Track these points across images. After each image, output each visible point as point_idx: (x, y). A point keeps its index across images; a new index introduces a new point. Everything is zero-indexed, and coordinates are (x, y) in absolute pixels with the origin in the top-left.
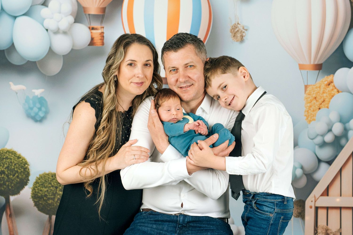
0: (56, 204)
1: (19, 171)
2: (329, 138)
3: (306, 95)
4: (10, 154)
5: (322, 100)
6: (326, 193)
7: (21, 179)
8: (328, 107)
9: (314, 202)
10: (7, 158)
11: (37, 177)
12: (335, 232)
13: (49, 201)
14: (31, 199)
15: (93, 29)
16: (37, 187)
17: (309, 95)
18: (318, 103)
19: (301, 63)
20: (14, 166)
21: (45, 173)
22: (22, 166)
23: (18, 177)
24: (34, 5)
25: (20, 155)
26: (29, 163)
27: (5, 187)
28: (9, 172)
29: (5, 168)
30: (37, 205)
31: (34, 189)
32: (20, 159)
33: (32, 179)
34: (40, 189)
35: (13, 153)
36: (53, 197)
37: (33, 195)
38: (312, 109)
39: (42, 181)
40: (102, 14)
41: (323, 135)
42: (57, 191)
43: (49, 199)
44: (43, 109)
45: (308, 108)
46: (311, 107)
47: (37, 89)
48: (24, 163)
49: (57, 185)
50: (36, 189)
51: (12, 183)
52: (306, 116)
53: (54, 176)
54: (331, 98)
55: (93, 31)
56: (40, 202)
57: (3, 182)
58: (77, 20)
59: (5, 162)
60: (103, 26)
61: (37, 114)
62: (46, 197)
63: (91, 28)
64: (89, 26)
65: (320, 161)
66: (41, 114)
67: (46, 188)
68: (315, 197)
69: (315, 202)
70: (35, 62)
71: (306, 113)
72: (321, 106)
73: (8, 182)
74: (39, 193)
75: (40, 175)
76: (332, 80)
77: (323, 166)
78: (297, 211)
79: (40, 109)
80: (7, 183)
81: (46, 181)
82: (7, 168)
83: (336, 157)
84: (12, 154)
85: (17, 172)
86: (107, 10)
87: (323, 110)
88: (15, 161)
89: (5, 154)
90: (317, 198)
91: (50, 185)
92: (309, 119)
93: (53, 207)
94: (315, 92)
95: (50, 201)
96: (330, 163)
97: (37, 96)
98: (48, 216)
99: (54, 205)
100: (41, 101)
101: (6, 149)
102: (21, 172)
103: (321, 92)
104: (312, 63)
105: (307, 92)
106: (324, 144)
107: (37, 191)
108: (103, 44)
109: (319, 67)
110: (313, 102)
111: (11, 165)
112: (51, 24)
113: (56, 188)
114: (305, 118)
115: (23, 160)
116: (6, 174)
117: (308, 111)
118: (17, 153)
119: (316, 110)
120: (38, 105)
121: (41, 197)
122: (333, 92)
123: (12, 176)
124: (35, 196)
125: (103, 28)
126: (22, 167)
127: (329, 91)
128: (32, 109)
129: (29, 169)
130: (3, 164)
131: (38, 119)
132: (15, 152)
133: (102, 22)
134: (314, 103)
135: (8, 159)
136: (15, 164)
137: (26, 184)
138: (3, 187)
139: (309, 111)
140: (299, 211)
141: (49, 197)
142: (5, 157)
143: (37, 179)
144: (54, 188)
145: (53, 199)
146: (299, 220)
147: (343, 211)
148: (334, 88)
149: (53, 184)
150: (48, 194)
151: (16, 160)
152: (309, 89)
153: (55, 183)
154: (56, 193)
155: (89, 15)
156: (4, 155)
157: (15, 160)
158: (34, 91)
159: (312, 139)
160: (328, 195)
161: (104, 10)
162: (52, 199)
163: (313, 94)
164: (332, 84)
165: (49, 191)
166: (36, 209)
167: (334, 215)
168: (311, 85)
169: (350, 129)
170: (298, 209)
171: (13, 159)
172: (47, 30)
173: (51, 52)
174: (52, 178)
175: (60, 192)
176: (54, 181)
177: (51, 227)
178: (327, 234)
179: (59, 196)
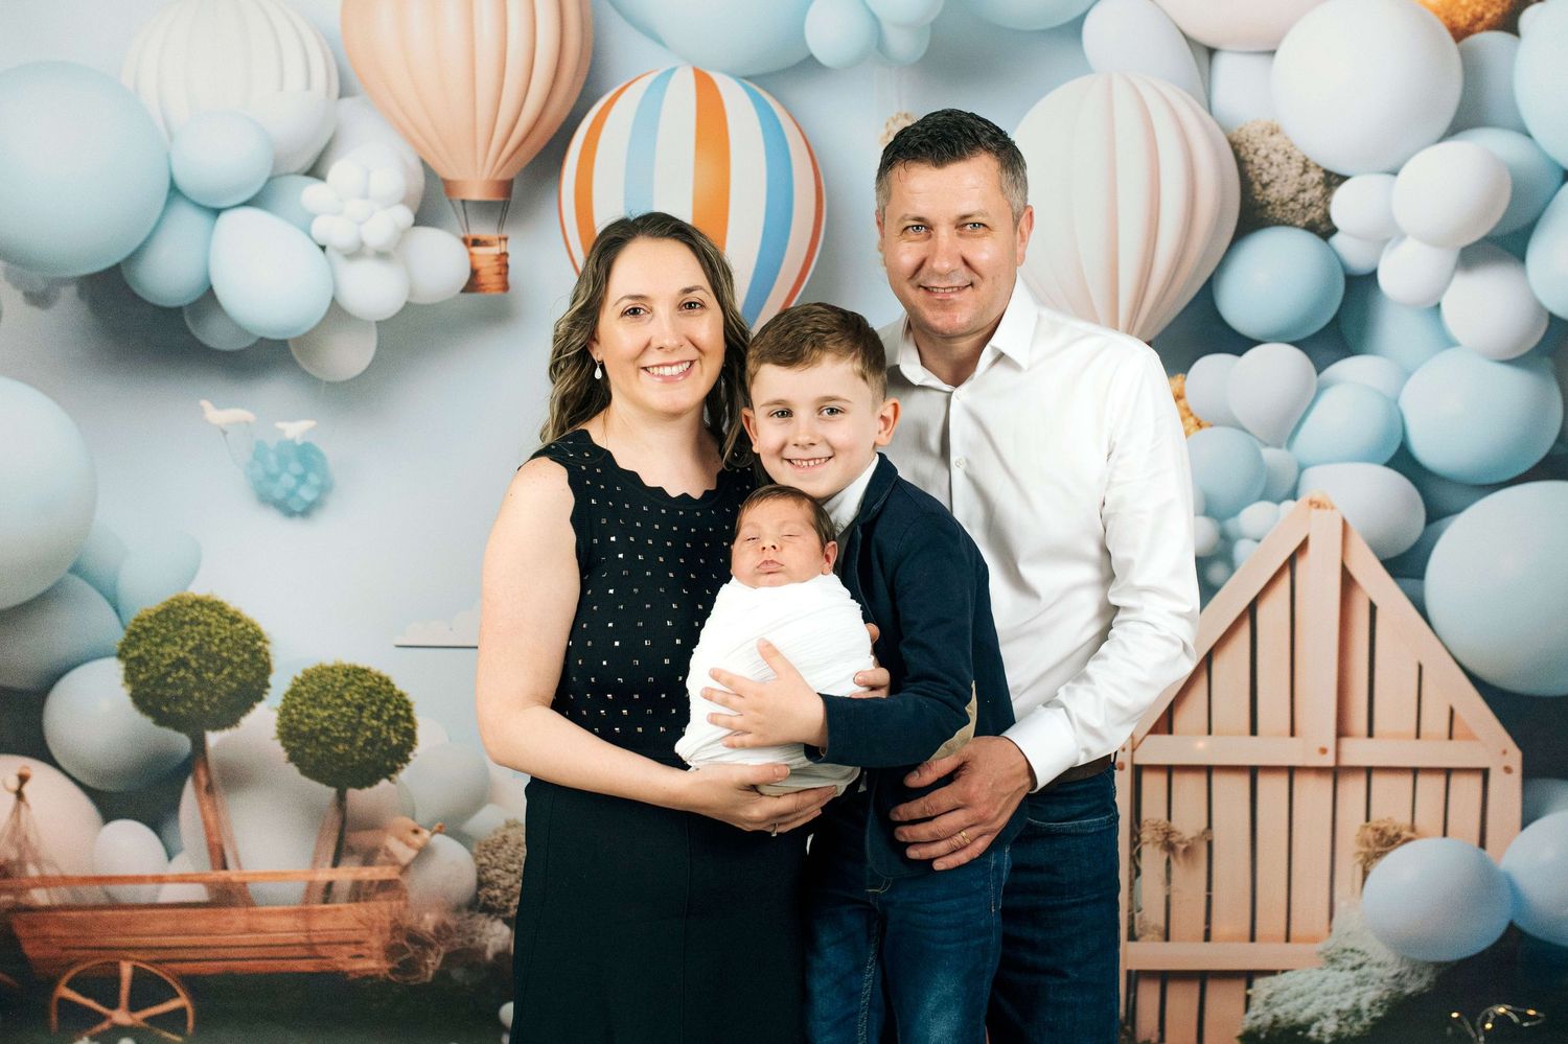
0: (360, 755)
1: (236, 659)
4: (206, 611)
6: (1166, 724)
7: (243, 684)
10: (194, 622)
11: (296, 679)
12: (1193, 839)
13: (337, 747)
14: (278, 743)
15: (476, 243)
20: (218, 646)
21: (321, 666)
22: (246, 645)
23: (231, 676)
24: (280, 176)
25: (236, 613)
26: (267, 638)
27: (189, 705)
28: (202, 662)
29: (190, 652)
30: (294, 757)
31: (285, 712)
32: (240, 626)
33: (280, 683)
34: (305, 712)
35: (217, 607)
36: (349, 734)
37: (282, 731)
39: (312, 689)
40: (503, 199)
42: (361, 717)
43: (337, 740)
44: (313, 479)
47: (292, 419)
48: (250, 637)
49: (362, 702)
50: (293, 711)
51: (211, 694)
53: (351, 672)
55: (477, 250)
56: (308, 750)
57: (185, 691)
59: (187, 634)
60: (505, 233)
61: (292, 493)
62: (328, 736)
63: (470, 241)
64: (463, 235)
66: (307, 494)
67: (325, 708)
69: (1133, 750)
70: (283, 343)
73: (200, 690)
74: (304, 724)
75: (305, 672)
76: (1182, 389)
79: (302, 479)
80: (197, 694)
81: (324, 688)
82: (197, 649)
84: (213, 610)
85: (230, 662)
88: (222, 631)
89: (189, 610)
91: (339, 701)
93: (350, 764)
95: (341, 747)
97: (293, 441)
98: (333, 791)
99: (353, 760)
100: (306, 456)
101: (191, 596)
102: (243, 661)
107: (296, 717)
108: (505, 287)
111: (209, 643)
112: (334, 229)
113: (361, 708)
115: (247, 626)
116: (194, 670)
118: (227, 606)
120: (296, 468)
121: (312, 736)
123: (211, 675)
124: (290, 733)
125: (506, 239)
126: (245, 648)
128: (274, 478)
129: (267, 654)
130: (182, 638)
132: (222, 603)
133: (501, 223)
135: (199, 624)
136: (222, 640)
137: (260, 698)
138: (185, 707)
141: (336, 734)
142: (187, 619)
143: (296, 683)
144: (354, 710)
145: (351, 742)
147: (1217, 779)
149: (348, 698)
150: (332, 727)
151: (225, 628)
153: (357, 696)
154: (360, 723)
155: (463, 202)
156: (186, 614)
157: (220, 627)
158: (280, 425)
160: (1170, 732)
161: (507, 187)
162: (345, 741)
165: (337, 717)
166: (292, 768)
167: (1189, 789)
169: (1242, 537)
171: (214, 623)
172: (323, 248)
173: (337, 313)
174: (345, 680)
175: (375, 722)
176: (354, 688)
177: (344, 821)
178: (1169, 847)
179: (368, 734)
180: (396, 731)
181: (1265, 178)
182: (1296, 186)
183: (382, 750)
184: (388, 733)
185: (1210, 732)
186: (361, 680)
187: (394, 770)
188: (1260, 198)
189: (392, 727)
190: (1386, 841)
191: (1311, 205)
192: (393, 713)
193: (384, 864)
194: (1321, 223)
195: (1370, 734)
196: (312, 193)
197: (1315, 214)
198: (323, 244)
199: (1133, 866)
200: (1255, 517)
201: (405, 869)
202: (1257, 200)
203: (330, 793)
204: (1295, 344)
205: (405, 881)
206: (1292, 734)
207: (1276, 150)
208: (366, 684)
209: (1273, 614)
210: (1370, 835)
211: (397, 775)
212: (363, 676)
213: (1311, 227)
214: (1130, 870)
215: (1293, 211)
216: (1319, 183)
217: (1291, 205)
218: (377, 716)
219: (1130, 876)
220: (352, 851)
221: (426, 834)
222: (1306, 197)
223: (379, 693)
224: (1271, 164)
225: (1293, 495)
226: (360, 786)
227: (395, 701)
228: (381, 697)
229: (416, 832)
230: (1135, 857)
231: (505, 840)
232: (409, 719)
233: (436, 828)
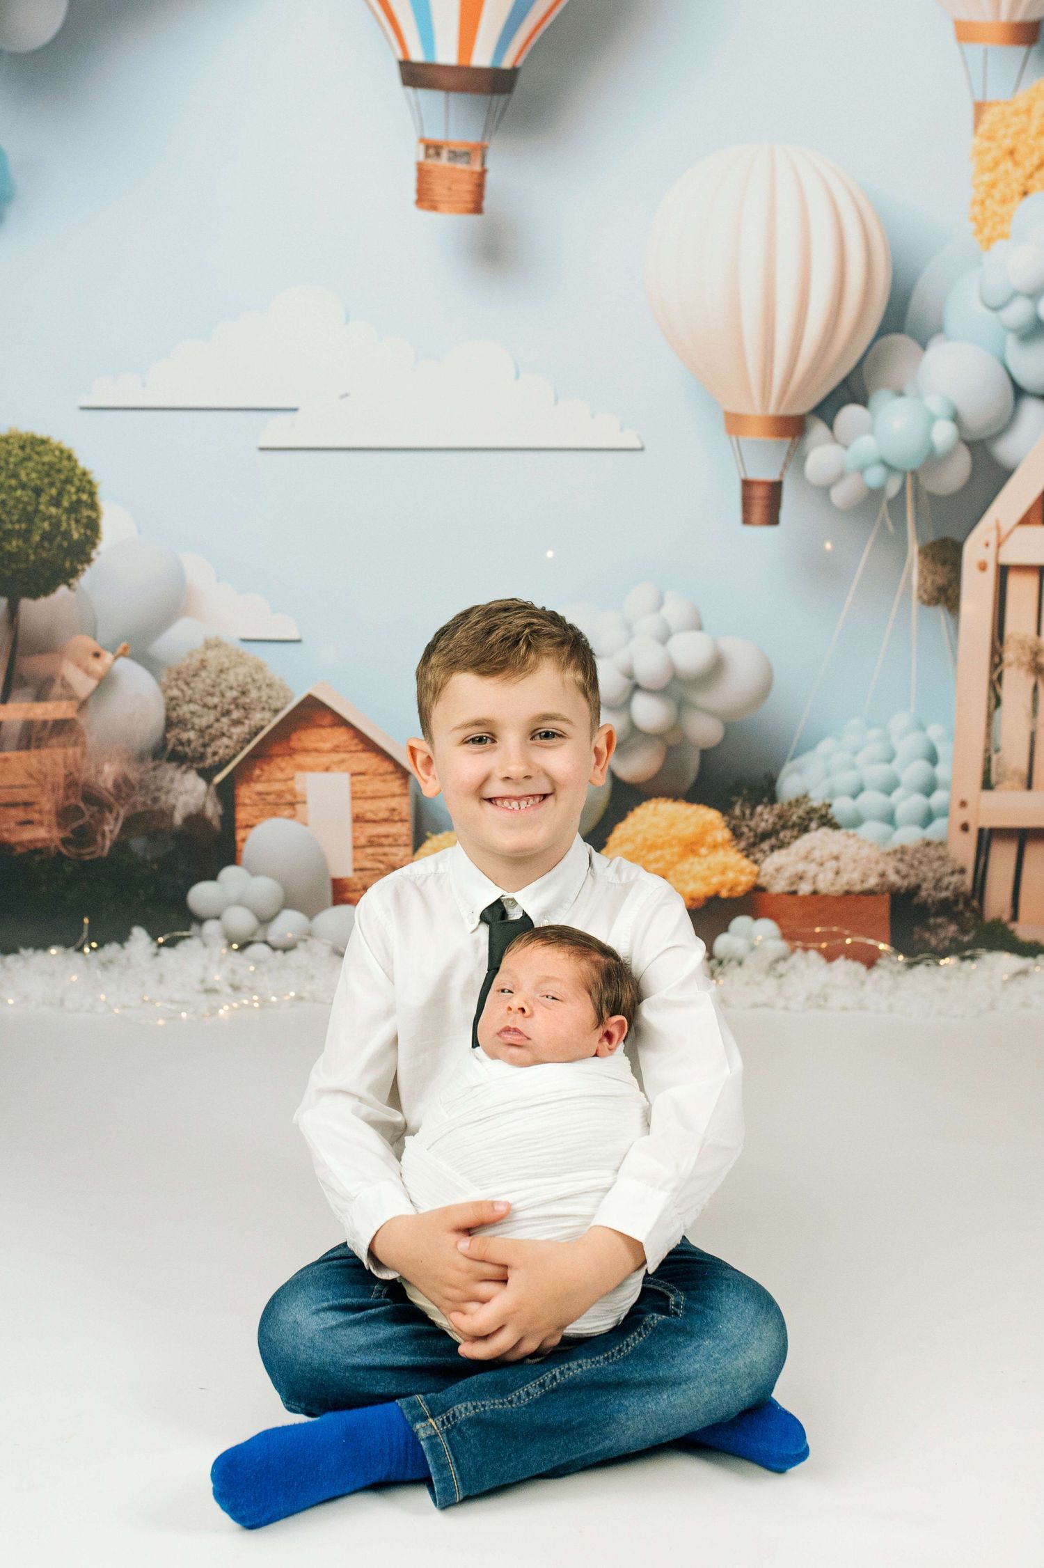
0: (35, 553)
3: (976, 141)
5: (1034, 163)
6: (1039, 512)
9: (993, 547)
17: (990, 138)
18: (1019, 173)
19: (965, 16)
36: (24, 526)
38: (998, 196)
41: (1035, 296)
42: (38, 503)
45: (982, 189)
46: (993, 185)
49: (38, 482)
52: (974, 219)
53: (28, 444)
65: (1019, 391)
68: (998, 528)
69: (999, 545)
71: (977, 209)
72: (1030, 183)
77: (1032, 411)
78: (933, 582)
90: (1006, 528)
91: (13, 482)
92: (987, 231)
93: (23, 566)
94: (1010, 131)
95: (14, 543)
98: (3, 602)
99: (27, 560)
103: (1032, 132)
104: (1004, 17)
105: (983, 128)
106: (1035, 330)
109: (1027, 34)
110: (1002, 168)
113: (38, 491)
114: (972, 227)
117: (982, 203)
119: (1012, 197)
134: (1007, 172)
139: (988, 203)
140: (940, 581)
141: (9, 526)
144: (30, 493)
145: (26, 535)
146: (940, 613)
149: (23, 477)
152: (989, 117)
153: (34, 475)
154: (37, 511)
159: (996, 309)
160: (1042, 521)
163: (1005, 137)
165: (11, 503)
168: (998, 103)
170: (935, 573)
174: (21, 454)
175: (53, 510)
176: (30, 464)
177: (15, 643)
178: (1038, 669)
179: (46, 525)
180: (77, 521)
183: (60, 546)
184: (69, 525)
186: (38, 453)
187: (74, 573)
189: (73, 516)
192: (74, 498)
193: (60, 698)
199: (992, 695)
201: (83, 705)
205: (82, 721)
208: (46, 459)
211: (78, 579)
212: (41, 448)
214: (989, 699)
218: (57, 504)
219: (989, 707)
220: (24, 683)
221: (108, 658)
223: (59, 471)
226: (35, 596)
227: (77, 483)
228: (62, 477)
229: (97, 655)
230: (995, 683)
231: (203, 665)
232: (93, 506)
233: (120, 650)
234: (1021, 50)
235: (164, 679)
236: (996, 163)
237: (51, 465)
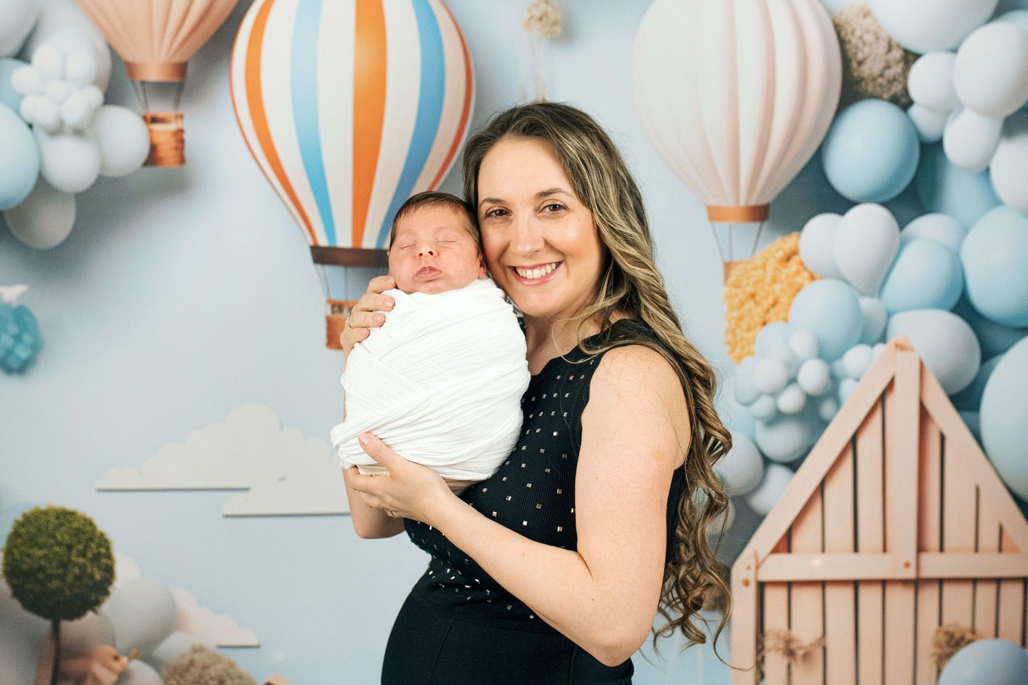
0: (70, 590)
2: (790, 401)
3: (725, 289)
5: (771, 300)
6: (786, 544)
8: (785, 320)
9: (753, 569)
11: (17, 522)
12: (811, 645)
13: (51, 583)
15: (154, 120)
16: (16, 547)
17: (736, 287)
18: (759, 310)
19: (714, 203)
21: (37, 510)
30: (17, 593)
31: (8, 552)
34: (25, 552)
36: (61, 571)
37: (7, 570)
38: (744, 326)
39: (30, 531)
40: (177, 80)
41: (775, 394)
42: (70, 555)
43: (50, 577)
44: (27, 339)
45: (733, 322)
46: (740, 319)
47: (9, 284)
49: (69, 541)
50: (16, 552)
52: (728, 343)
53: (61, 515)
54: (794, 295)
55: (157, 127)
56: (29, 587)
58: (112, 95)
60: (181, 111)
61: (10, 352)
62: (43, 573)
63: (149, 120)
64: (142, 112)
65: (767, 461)
66: (22, 353)
67: (40, 547)
68: (756, 556)
69: (758, 568)
71: (730, 336)
72: (768, 316)
74: (24, 562)
75: (24, 516)
76: (797, 246)
77: (777, 474)
79: (18, 338)
81: (40, 530)
83: (809, 449)
86: (191, 70)
87: (774, 327)
90: (761, 556)
91: (52, 541)
92: (738, 351)
93: (61, 598)
94: (752, 280)
95: (55, 583)
96: (793, 465)
97: (9, 305)
98: (49, 623)
99: (64, 594)
100: (21, 317)
103: (768, 279)
104: (742, 203)
105: (732, 279)
106: (777, 418)
107: (17, 557)
108: (182, 160)
109: (760, 214)
110: (747, 307)
112: (41, 109)
113: (70, 547)
114: (727, 348)
117: (734, 331)
119: (755, 327)
120: (13, 328)
121: (30, 573)
122: (798, 280)
124: (13, 571)
125: (181, 117)
127: (787, 277)
131: (15, 365)
133: (177, 102)
134: (750, 310)
139: (738, 331)
141: (51, 571)
143: (17, 526)
144: (64, 548)
145: (62, 578)
146: (715, 615)
147: (831, 592)
148: (800, 268)
149: (59, 537)
150: (47, 565)
152: (735, 272)
153: (66, 536)
154: (70, 561)
155: (143, 83)
159: (747, 405)
160: (789, 550)
161: (181, 69)
162: (58, 577)
164: (796, 259)
165: (51, 556)
166: (16, 605)
168: (741, 262)
169: (845, 377)
172: (30, 126)
173: (43, 186)
174: (56, 522)
175: (81, 560)
176: (63, 529)
177: (58, 651)
178: (790, 653)
179: (77, 570)
180: (98, 567)
181: (860, 56)
182: (883, 64)
183: (87, 584)
184: (92, 569)
185: (823, 550)
186: (69, 522)
187: (98, 603)
188: (856, 74)
189: (95, 564)
190: (953, 643)
191: (894, 80)
192: (95, 551)
194: (903, 96)
195: (942, 549)
196: (21, 75)
197: (897, 88)
198: (29, 121)
199: (758, 672)
200: (856, 359)
202: (853, 77)
203: (45, 625)
204: (885, 204)
206: (885, 550)
207: (868, 32)
208: (75, 525)
209: (869, 445)
210: (942, 638)
211: (101, 607)
212: (70, 518)
213: (894, 100)
214: (756, 674)
215: (881, 85)
216: (899, 61)
217: (880, 80)
218: (83, 554)
219: (756, 679)
220: (66, 678)
221: (124, 660)
222: (890, 73)
223: (84, 533)
224: (864, 44)
225: (883, 339)
226: (71, 619)
227: (96, 540)
228: (86, 537)
229: (116, 658)
230: (760, 662)
231: (192, 663)
232: (109, 556)
233: (132, 654)
234: (755, 226)
235: (165, 673)
236: (742, 304)
237: (78, 529)
